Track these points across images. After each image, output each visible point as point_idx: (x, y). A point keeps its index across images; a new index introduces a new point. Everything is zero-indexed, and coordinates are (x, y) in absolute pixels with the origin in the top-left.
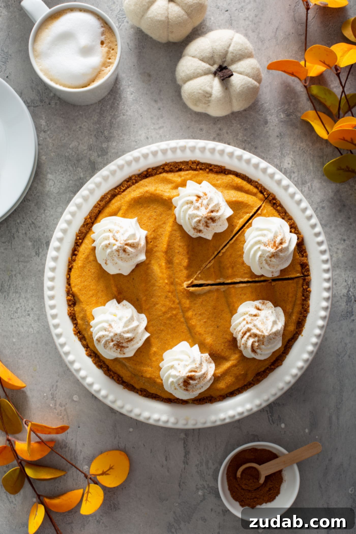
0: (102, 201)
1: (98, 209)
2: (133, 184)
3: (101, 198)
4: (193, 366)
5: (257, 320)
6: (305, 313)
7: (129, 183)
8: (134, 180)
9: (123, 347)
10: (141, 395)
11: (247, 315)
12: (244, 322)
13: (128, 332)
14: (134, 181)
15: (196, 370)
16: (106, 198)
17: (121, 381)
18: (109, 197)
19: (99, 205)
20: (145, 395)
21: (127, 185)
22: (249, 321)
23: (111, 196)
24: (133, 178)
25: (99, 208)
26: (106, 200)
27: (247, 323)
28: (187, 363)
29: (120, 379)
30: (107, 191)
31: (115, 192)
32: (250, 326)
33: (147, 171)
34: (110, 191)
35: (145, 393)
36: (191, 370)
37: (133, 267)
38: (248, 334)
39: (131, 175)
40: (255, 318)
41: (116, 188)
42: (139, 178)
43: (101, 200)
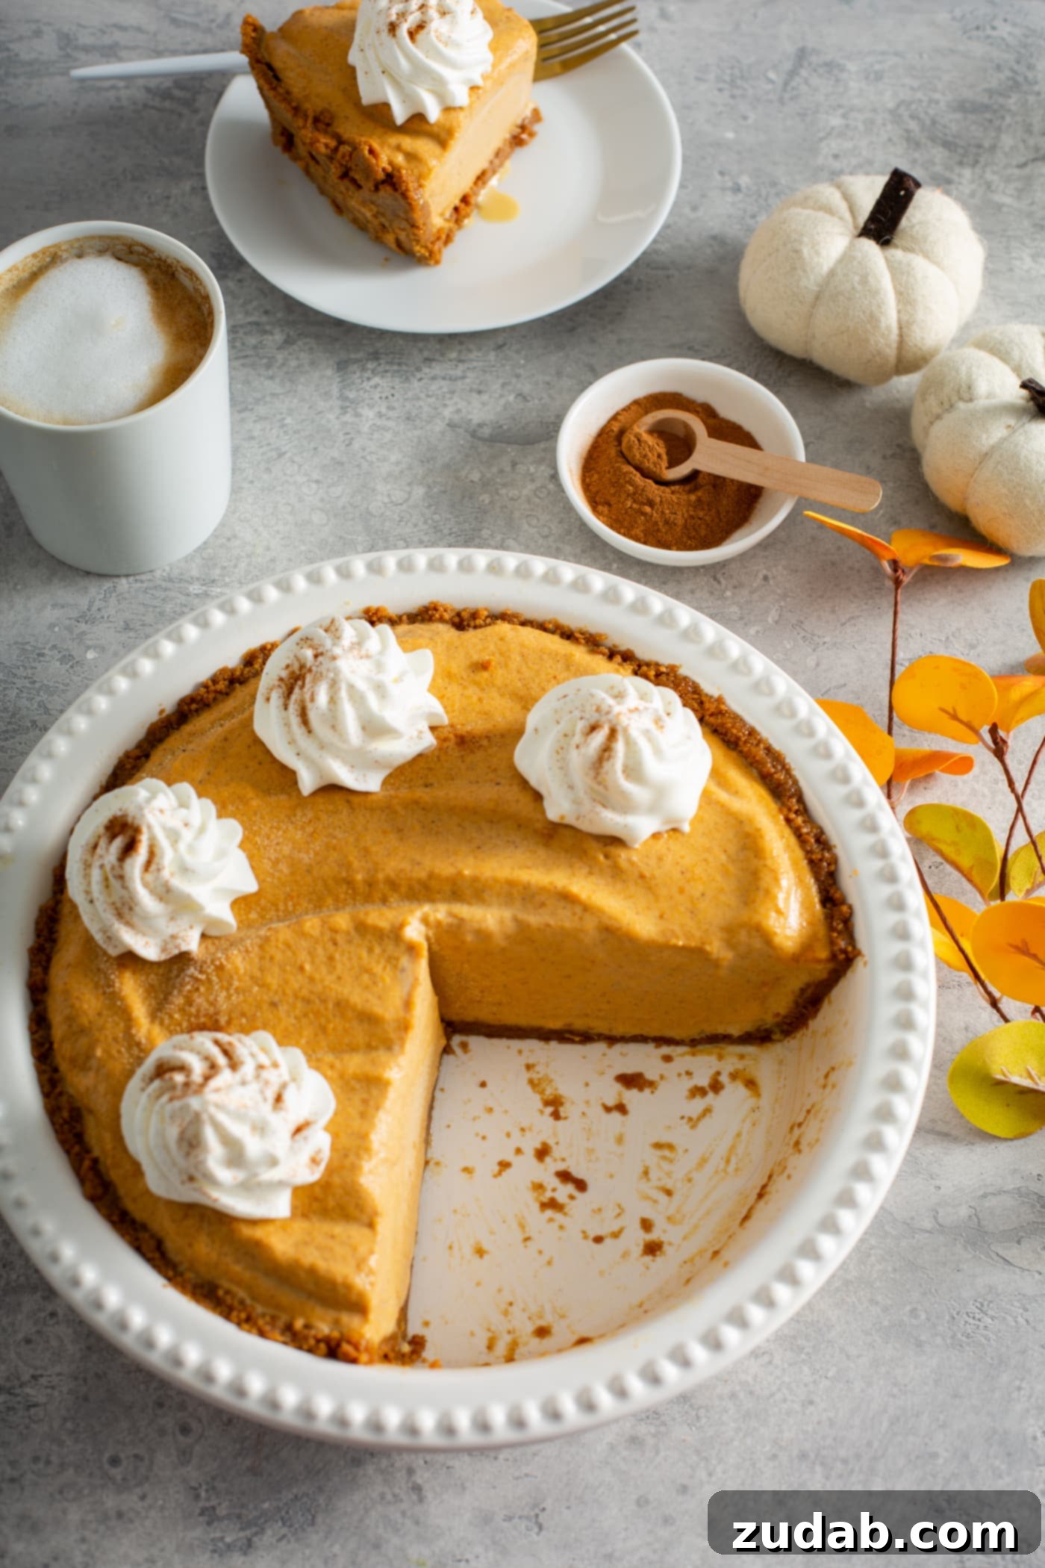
0: (767, 754)
1: (743, 739)
2: (808, 853)
3: (777, 752)
4: (168, 857)
5: (259, 1097)
6: (243, 1316)
7: (812, 840)
8: (819, 856)
9: (290, 692)
10: (127, 755)
11: (286, 1077)
12: (264, 1059)
13: (333, 700)
14: (816, 856)
15: (153, 867)
16: (774, 766)
17: (186, 708)
18: (776, 776)
19: (758, 745)
20: (124, 765)
21: (808, 834)
22: (265, 1074)
23: (778, 780)
24: (827, 855)
25: (746, 742)
26: (769, 765)
27: (261, 1067)
28: (182, 846)
29: (194, 706)
30: (796, 773)
31: (791, 797)
32: (248, 1069)
33: (843, 901)
34: (795, 782)
35: (128, 766)
36: (157, 851)
37: (533, 782)
38: (221, 1060)
39: (839, 851)
40: (271, 1094)
41: (801, 799)
42: (824, 872)
43: (769, 750)
